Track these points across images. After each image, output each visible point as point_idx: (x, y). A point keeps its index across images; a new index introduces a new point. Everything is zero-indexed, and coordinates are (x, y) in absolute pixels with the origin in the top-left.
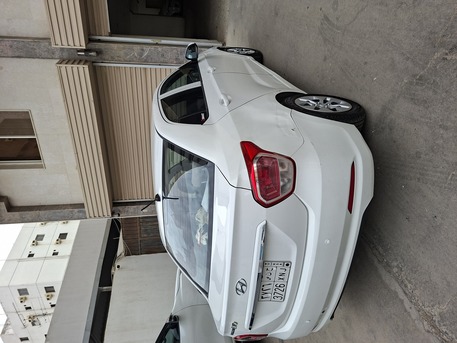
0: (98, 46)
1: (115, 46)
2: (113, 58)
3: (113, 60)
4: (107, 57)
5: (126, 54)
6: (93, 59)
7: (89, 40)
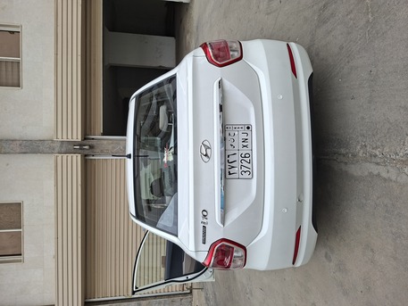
0: (91, 142)
1: (105, 142)
2: (102, 151)
3: (102, 153)
4: (98, 150)
5: (113, 148)
6: (86, 152)
7: (85, 138)
